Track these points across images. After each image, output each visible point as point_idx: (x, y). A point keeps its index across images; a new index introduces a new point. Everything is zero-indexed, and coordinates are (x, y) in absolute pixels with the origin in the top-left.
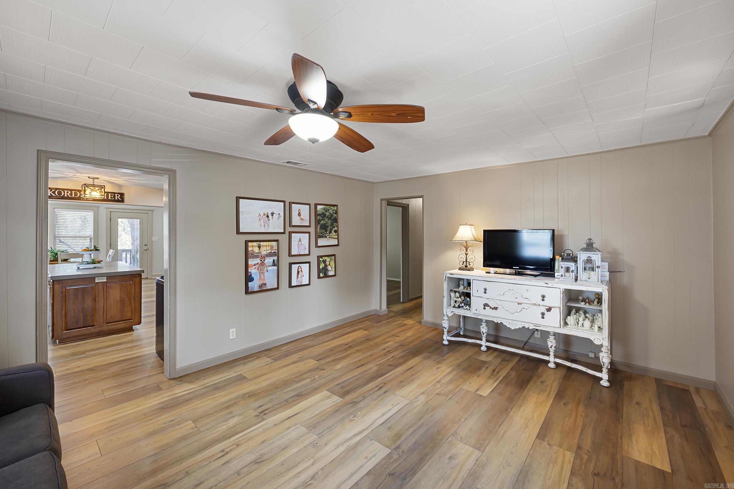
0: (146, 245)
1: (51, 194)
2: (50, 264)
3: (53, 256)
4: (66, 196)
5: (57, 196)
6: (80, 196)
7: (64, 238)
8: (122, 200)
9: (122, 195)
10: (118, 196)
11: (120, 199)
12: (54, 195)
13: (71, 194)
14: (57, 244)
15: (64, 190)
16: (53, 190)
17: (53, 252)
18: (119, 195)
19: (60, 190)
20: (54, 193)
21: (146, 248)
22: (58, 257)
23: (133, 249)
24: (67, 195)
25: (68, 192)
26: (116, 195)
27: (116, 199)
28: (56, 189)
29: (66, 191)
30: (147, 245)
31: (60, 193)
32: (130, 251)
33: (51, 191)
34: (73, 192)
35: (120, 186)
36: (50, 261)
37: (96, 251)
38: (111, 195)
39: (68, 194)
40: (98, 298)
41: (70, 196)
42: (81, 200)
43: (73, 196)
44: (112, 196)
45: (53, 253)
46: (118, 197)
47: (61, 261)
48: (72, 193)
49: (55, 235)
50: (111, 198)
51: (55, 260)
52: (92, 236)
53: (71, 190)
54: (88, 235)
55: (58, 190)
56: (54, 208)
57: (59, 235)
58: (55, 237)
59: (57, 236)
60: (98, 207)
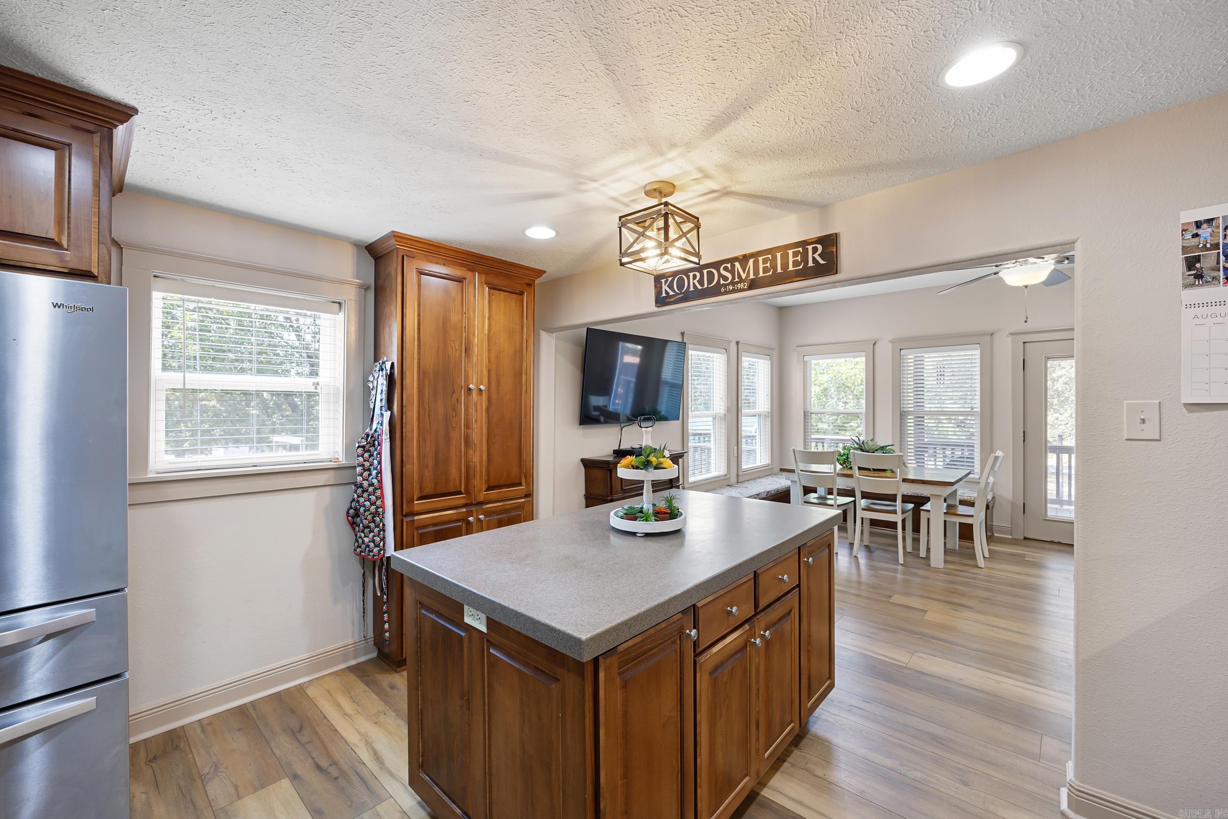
4: (692, 288)
5: (678, 294)
6: (718, 281)
8: (827, 267)
9: (829, 243)
10: (815, 250)
11: (822, 262)
13: (701, 281)
14: (908, 428)
15: (687, 272)
16: (669, 279)
18: (820, 247)
19: (680, 276)
20: (671, 285)
24: (694, 284)
25: (694, 277)
26: (811, 247)
27: (811, 264)
28: (674, 274)
29: (691, 275)
31: (681, 284)
33: (665, 283)
34: (705, 271)
35: (823, 208)
38: (795, 254)
39: (696, 281)
41: (700, 287)
42: (721, 294)
43: (706, 285)
44: (799, 258)
46: (816, 255)
48: (702, 275)
49: (903, 410)
50: (796, 264)
52: (978, 412)
53: (702, 268)
54: (969, 410)
55: (677, 277)
56: (901, 349)
57: (910, 409)
58: (903, 414)
59: (907, 411)
60: (992, 334)
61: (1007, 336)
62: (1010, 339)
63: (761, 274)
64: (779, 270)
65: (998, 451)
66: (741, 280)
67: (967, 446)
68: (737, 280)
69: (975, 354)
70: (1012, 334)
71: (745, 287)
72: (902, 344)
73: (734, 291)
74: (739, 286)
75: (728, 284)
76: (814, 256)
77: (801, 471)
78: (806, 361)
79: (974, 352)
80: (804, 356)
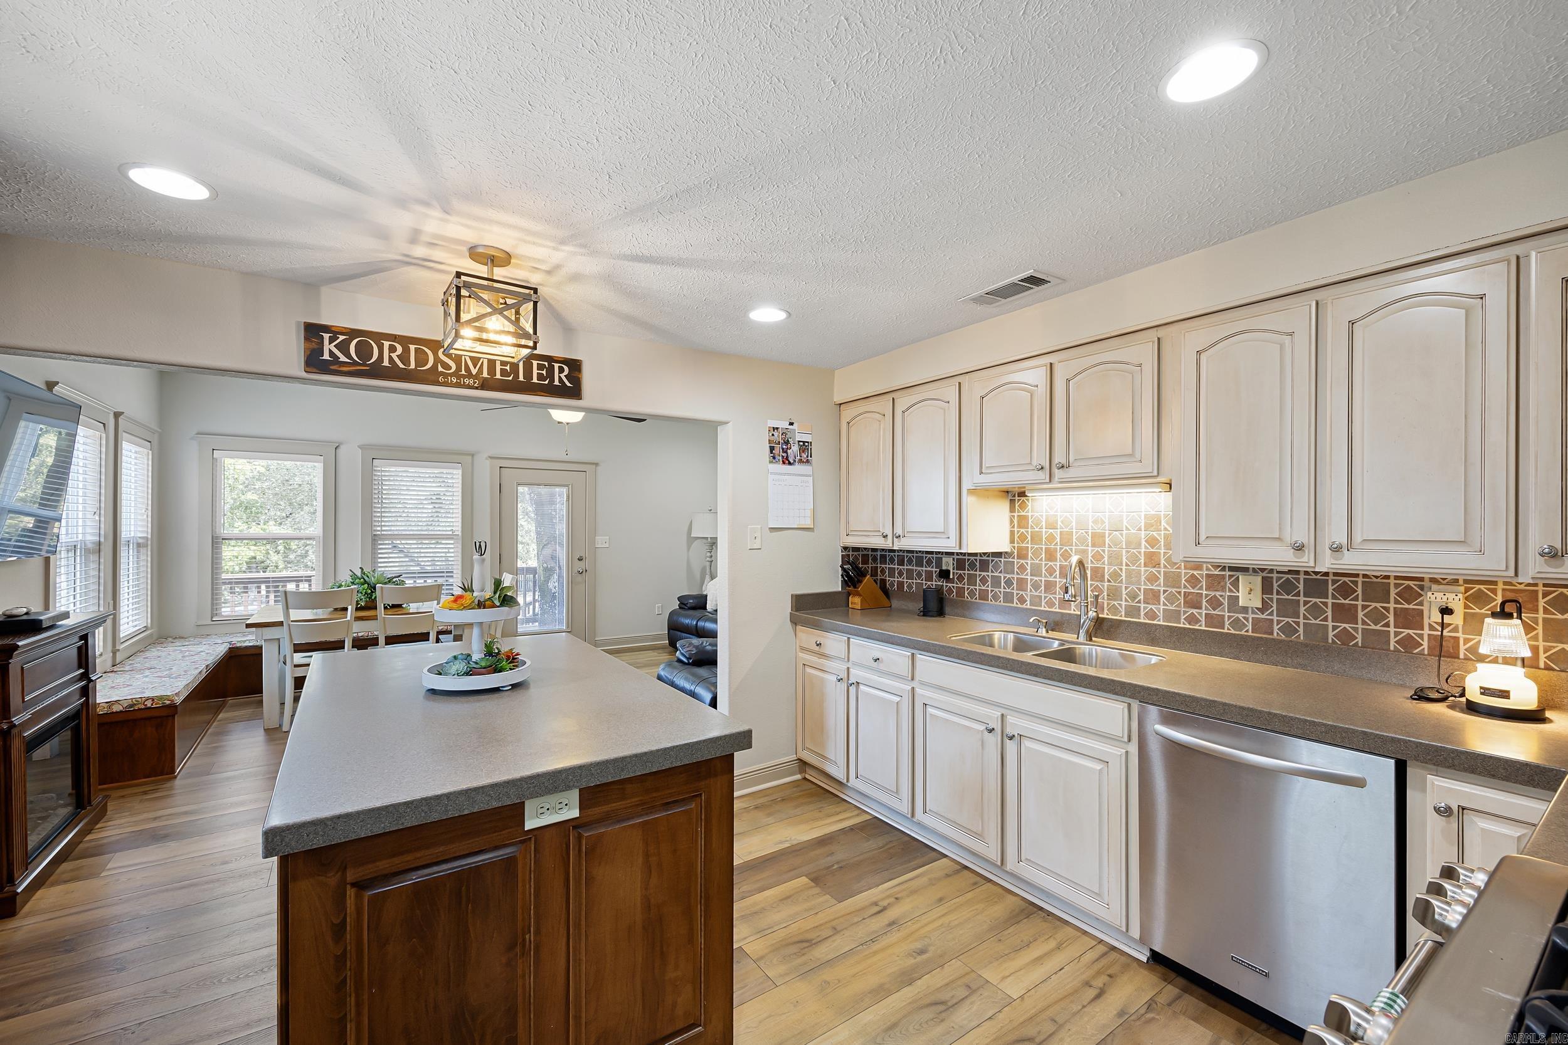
0: (580, 559)
1: (331, 353)
2: (358, 619)
3: (366, 593)
4: (386, 363)
5: (355, 363)
6: (435, 366)
7: (403, 539)
8: (572, 391)
9: (575, 366)
10: (561, 370)
11: (569, 385)
12: (343, 358)
13: (404, 358)
14: (379, 556)
15: (379, 337)
16: (342, 338)
17: (365, 582)
18: (566, 368)
19: (365, 339)
20: (344, 347)
21: (580, 566)
22: (376, 597)
23: (541, 568)
24: (391, 359)
25: (392, 349)
26: (556, 366)
27: (557, 383)
28: (353, 333)
29: (386, 344)
30: (584, 559)
31: (364, 351)
32: (533, 571)
33: (331, 341)
34: (412, 347)
35: (568, 330)
36: (357, 609)
37: (502, 605)
38: (540, 367)
39: (394, 355)
40: (538, 932)
41: (401, 366)
42: (437, 383)
43: (413, 366)
44: (544, 372)
45: (366, 586)
46: (562, 375)
47: (385, 608)
48: (406, 350)
49: (375, 533)
50: (540, 377)
51: (369, 604)
52: (458, 535)
53: (405, 341)
54: (451, 533)
55: (360, 339)
56: (373, 459)
57: (383, 533)
58: (375, 539)
59: (379, 535)
60: (473, 455)
61: (486, 459)
62: (488, 462)
63: (498, 376)
64: (521, 378)
65: (505, 573)
66: (469, 375)
67: (447, 572)
68: (463, 372)
69: (455, 475)
70: (491, 457)
71: (476, 385)
72: (375, 453)
73: (458, 385)
74: (467, 381)
75: (451, 375)
76: (560, 376)
77: (292, 621)
78: (217, 459)
79: (455, 472)
80: (213, 450)
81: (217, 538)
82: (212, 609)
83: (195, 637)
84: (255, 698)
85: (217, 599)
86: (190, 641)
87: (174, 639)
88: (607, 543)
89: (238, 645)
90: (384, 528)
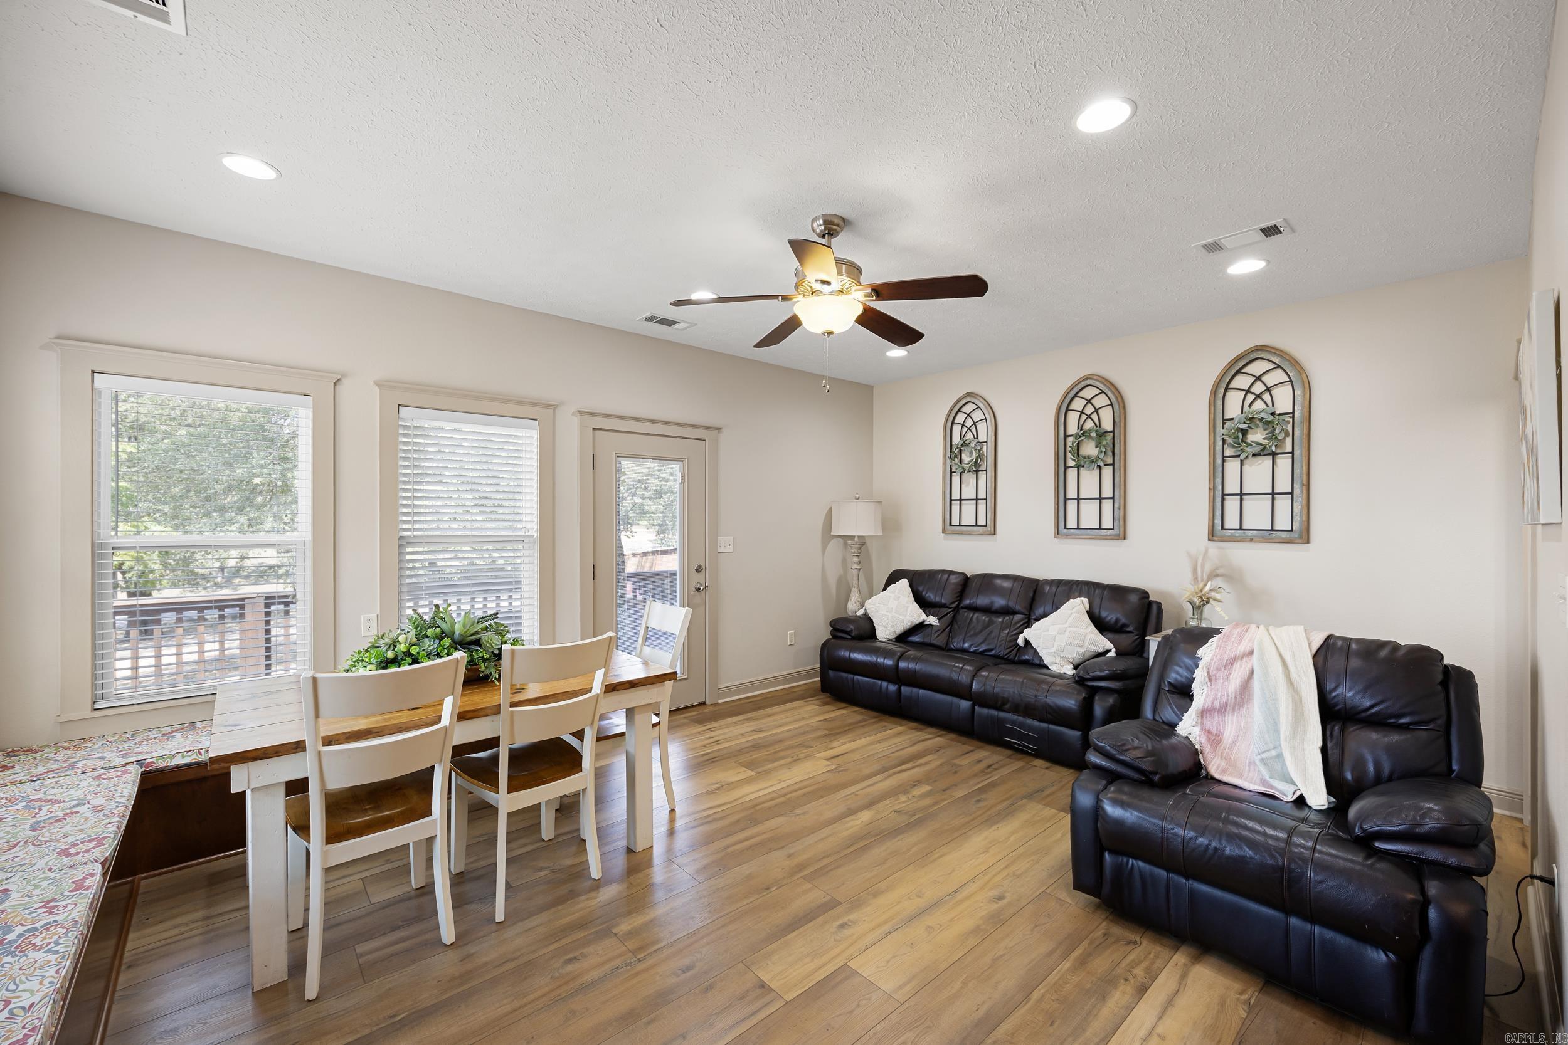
0: (699, 570)
14: (409, 572)
21: (697, 579)
30: (703, 570)
49: (403, 534)
54: (522, 533)
56: (399, 406)
57: (415, 533)
58: (402, 543)
59: (409, 537)
60: (554, 407)
61: (573, 414)
62: (575, 419)
69: (528, 440)
70: (581, 413)
72: (402, 396)
78: (100, 393)
79: (528, 433)
80: (93, 372)
81: (102, 546)
82: (94, 687)
83: (56, 746)
84: (232, 859)
85: (102, 666)
86: (46, 760)
87: (9, 755)
88: (731, 546)
89: (160, 765)
90: (417, 526)
